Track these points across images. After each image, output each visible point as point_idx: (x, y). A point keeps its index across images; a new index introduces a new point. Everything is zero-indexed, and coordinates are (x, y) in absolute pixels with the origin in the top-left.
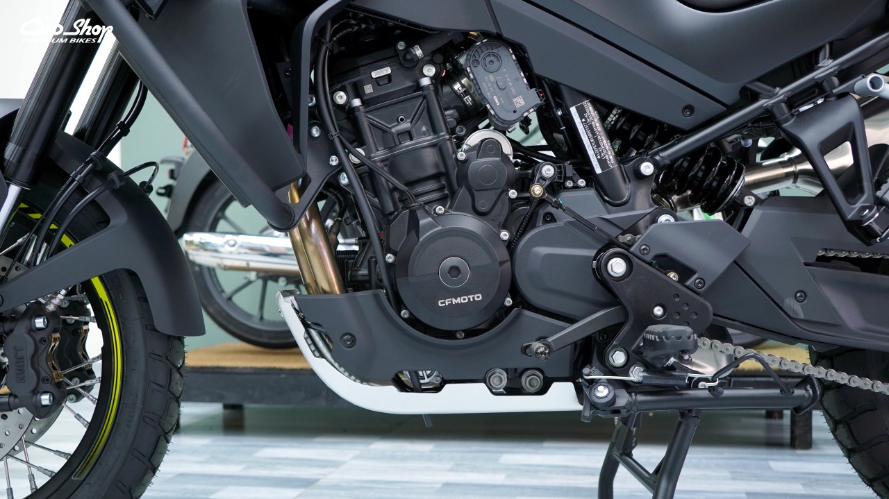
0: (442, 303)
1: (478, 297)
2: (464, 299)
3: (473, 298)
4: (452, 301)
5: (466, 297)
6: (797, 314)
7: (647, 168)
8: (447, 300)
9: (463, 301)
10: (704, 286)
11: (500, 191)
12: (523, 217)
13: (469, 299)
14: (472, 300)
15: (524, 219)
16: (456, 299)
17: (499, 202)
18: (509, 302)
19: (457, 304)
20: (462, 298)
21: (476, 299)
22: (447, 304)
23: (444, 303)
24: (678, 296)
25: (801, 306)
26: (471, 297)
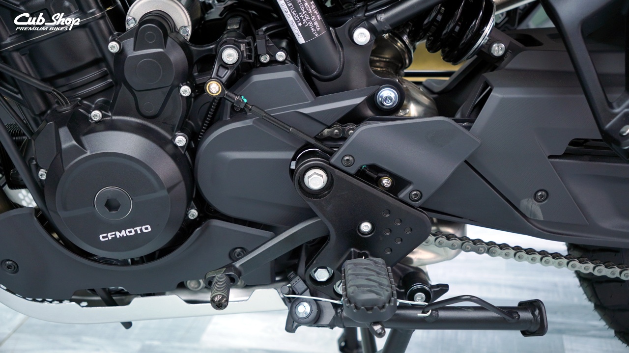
0: (104, 237)
1: (147, 229)
2: (130, 232)
3: (141, 230)
4: (115, 234)
5: (132, 230)
6: (535, 215)
7: (362, 36)
8: (109, 234)
9: (128, 234)
10: (421, 198)
11: (168, 89)
12: (208, 105)
13: (136, 231)
14: (139, 232)
15: (210, 107)
16: (120, 233)
17: (170, 101)
18: (193, 213)
19: (122, 238)
20: (127, 231)
21: (144, 231)
22: (110, 238)
23: (107, 237)
24: (389, 212)
25: (541, 207)
26: (138, 229)
